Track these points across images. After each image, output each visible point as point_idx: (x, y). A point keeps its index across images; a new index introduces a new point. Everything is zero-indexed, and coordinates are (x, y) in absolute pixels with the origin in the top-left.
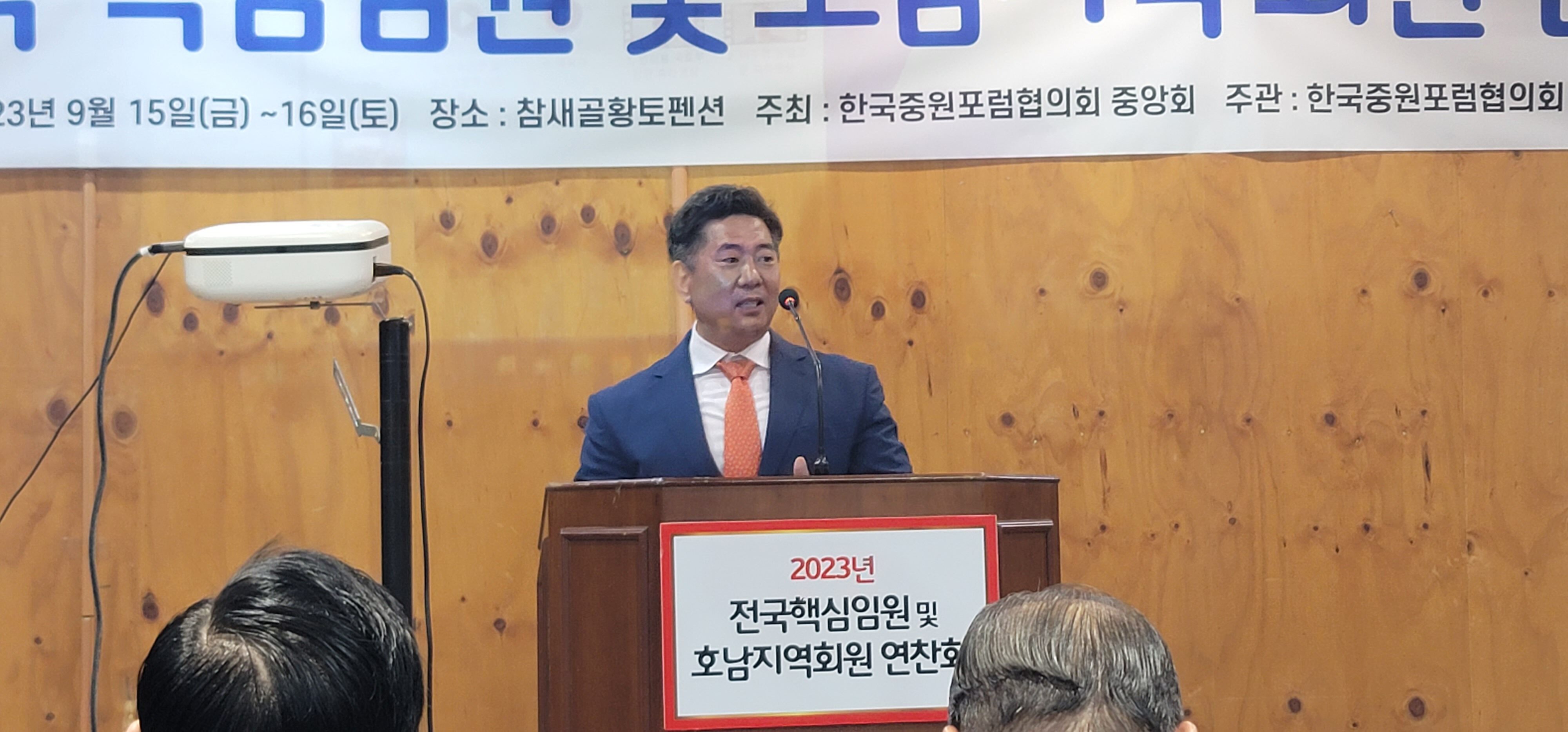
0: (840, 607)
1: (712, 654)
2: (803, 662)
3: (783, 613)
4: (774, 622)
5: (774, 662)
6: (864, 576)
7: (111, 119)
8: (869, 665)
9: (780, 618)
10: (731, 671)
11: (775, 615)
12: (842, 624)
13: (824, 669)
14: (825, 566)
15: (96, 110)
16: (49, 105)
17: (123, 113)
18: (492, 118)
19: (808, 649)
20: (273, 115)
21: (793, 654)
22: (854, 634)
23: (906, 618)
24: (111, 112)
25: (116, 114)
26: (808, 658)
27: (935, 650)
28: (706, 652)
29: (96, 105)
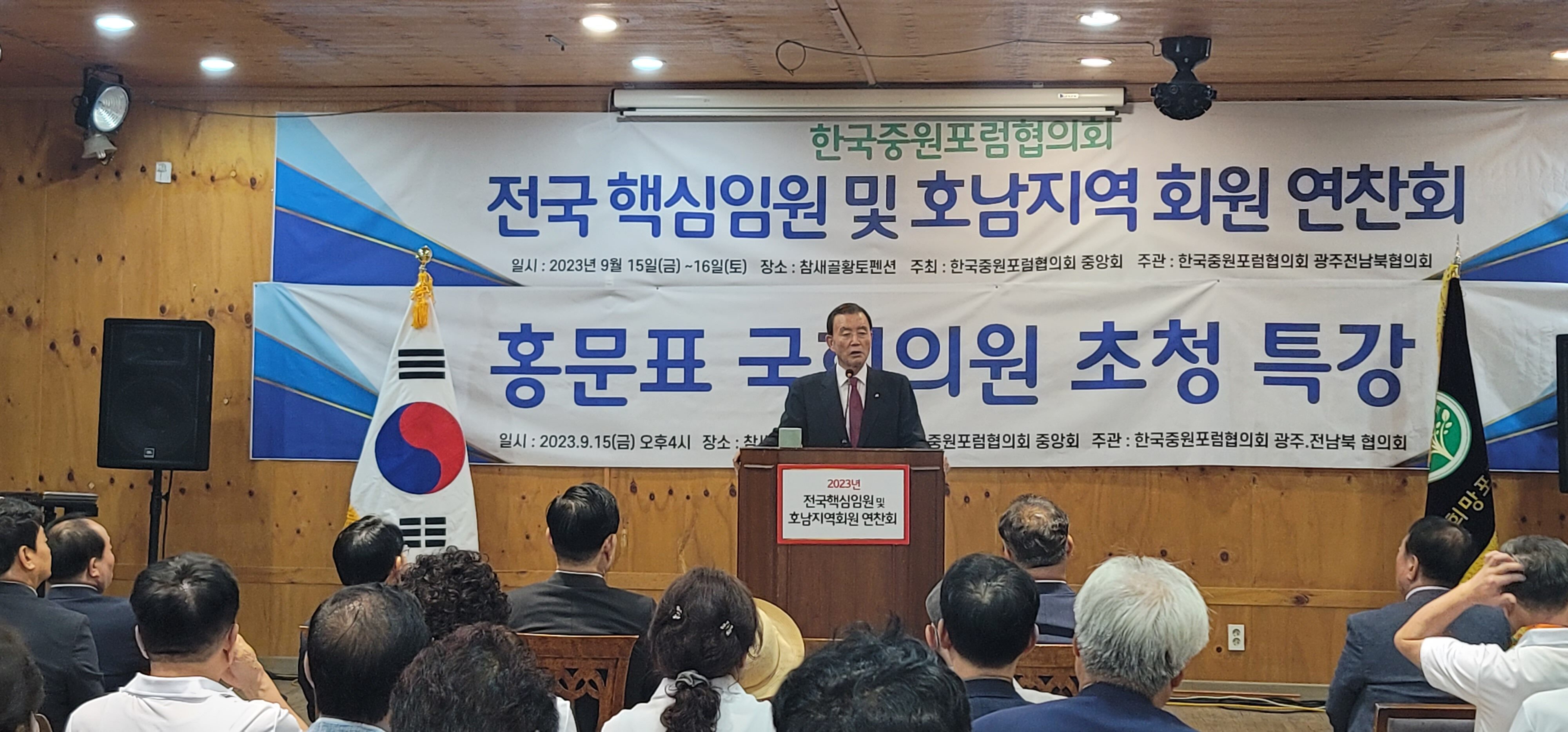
0: (846, 498)
1: (797, 515)
2: (831, 519)
3: (825, 500)
4: (821, 504)
5: (820, 519)
6: (857, 487)
7: (620, 268)
8: (857, 521)
9: (823, 502)
10: (803, 522)
11: (821, 501)
12: (847, 505)
13: (840, 522)
14: (841, 483)
15: (613, 264)
16: (593, 262)
17: (625, 265)
18: (789, 269)
19: (833, 514)
20: (691, 266)
21: (828, 516)
22: (851, 509)
23: (872, 504)
24: (620, 264)
25: (622, 266)
26: (834, 518)
27: (883, 516)
28: (794, 514)
29: (614, 261)
